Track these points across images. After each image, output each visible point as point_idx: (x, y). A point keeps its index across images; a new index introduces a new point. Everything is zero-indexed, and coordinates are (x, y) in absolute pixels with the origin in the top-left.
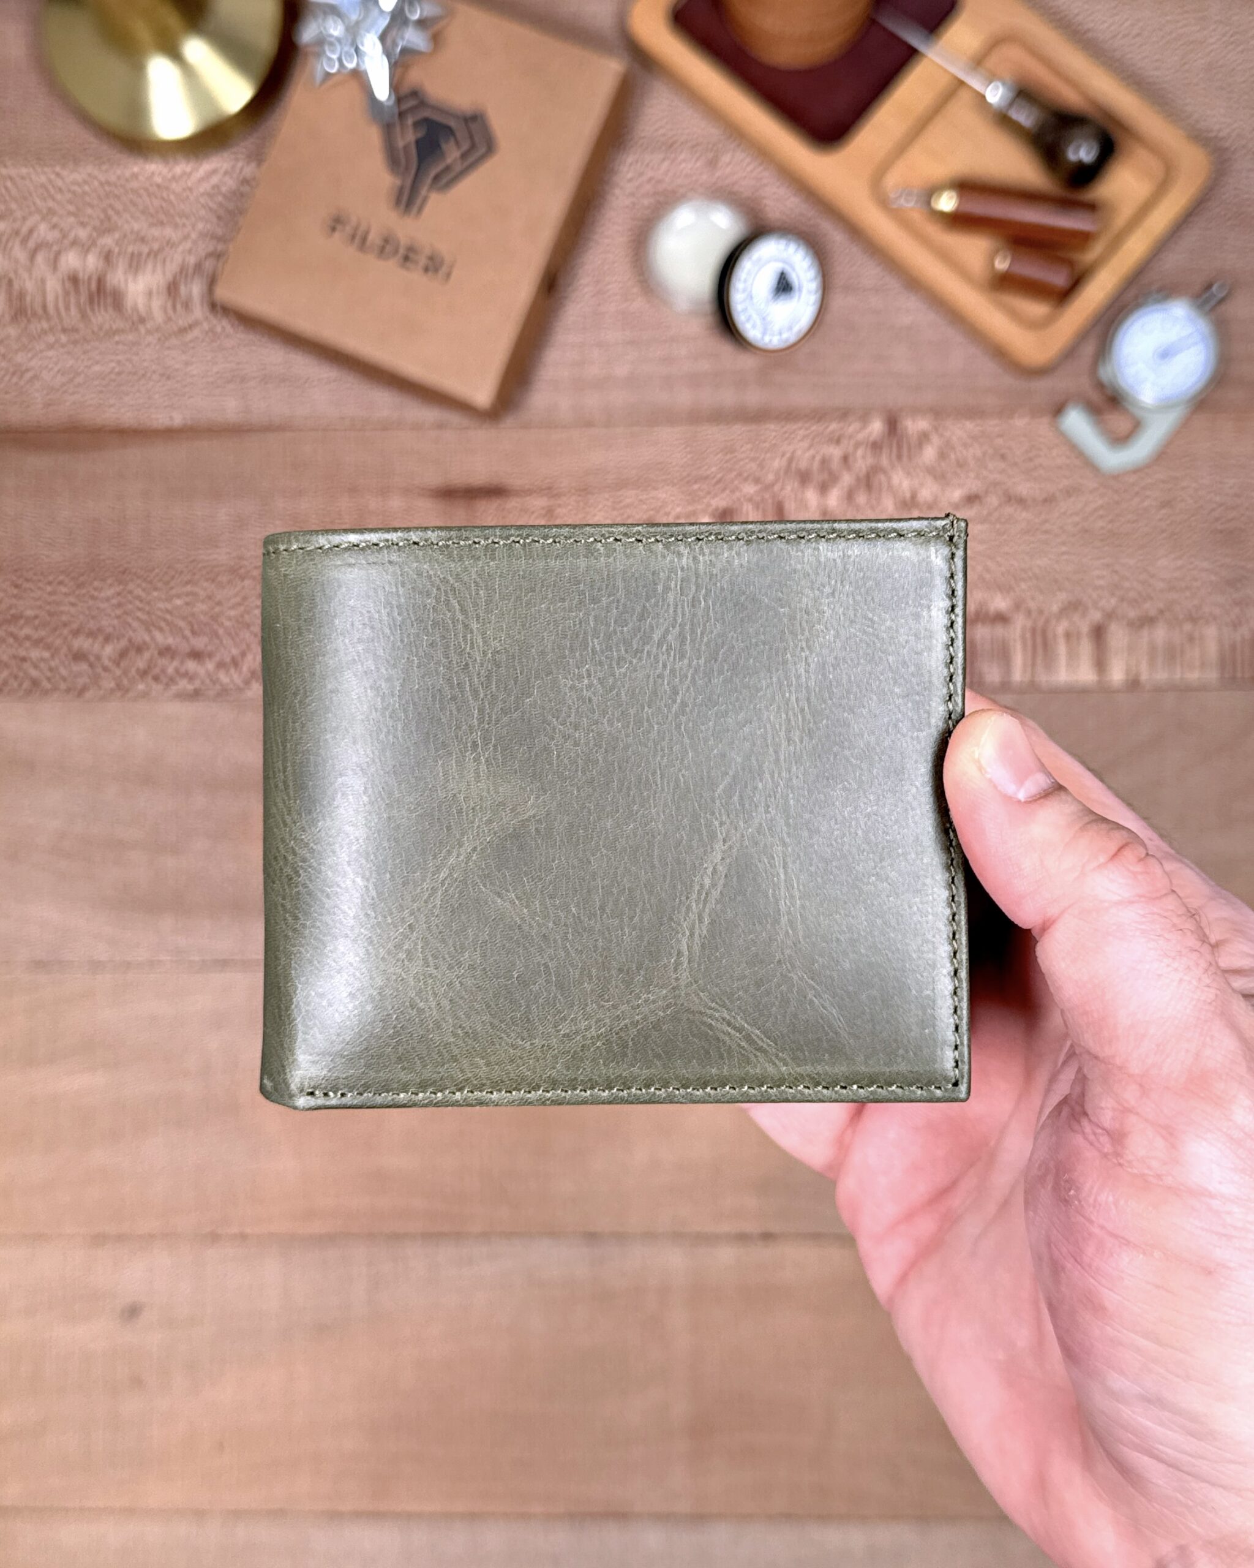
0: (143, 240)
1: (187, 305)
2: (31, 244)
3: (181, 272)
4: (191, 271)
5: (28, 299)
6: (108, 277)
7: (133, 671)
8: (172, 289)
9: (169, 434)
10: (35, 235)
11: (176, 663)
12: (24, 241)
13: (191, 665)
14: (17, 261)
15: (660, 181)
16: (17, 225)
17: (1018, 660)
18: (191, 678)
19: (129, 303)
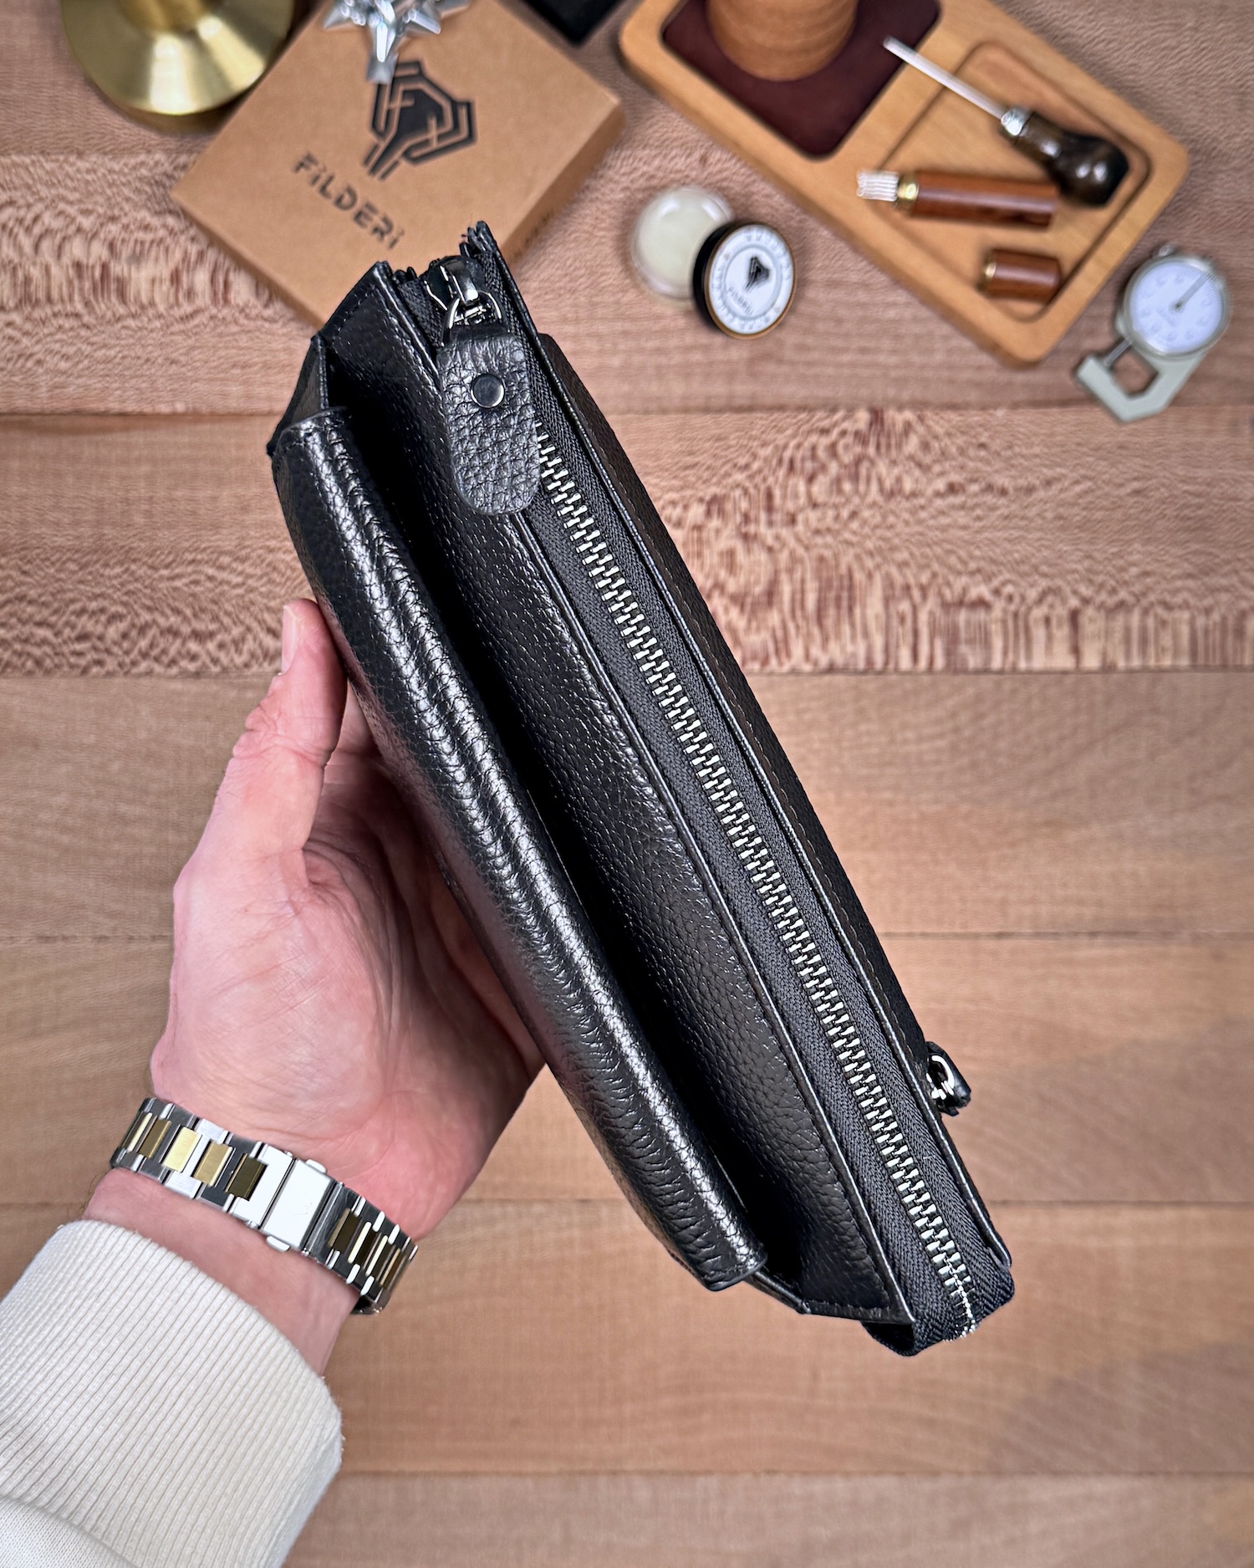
0: (146, 228)
1: (190, 294)
2: (37, 230)
3: (184, 260)
4: (193, 258)
5: (33, 288)
6: (112, 265)
7: (136, 652)
8: (175, 278)
9: (173, 418)
10: (40, 223)
11: (178, 642)
12: (28, 230)
13: (193, 646)
14: (19, 249)
15: (652, 177)
16: (22, 213)
17: (998, 643)
18: (193, 658)
19: (131, 292)
